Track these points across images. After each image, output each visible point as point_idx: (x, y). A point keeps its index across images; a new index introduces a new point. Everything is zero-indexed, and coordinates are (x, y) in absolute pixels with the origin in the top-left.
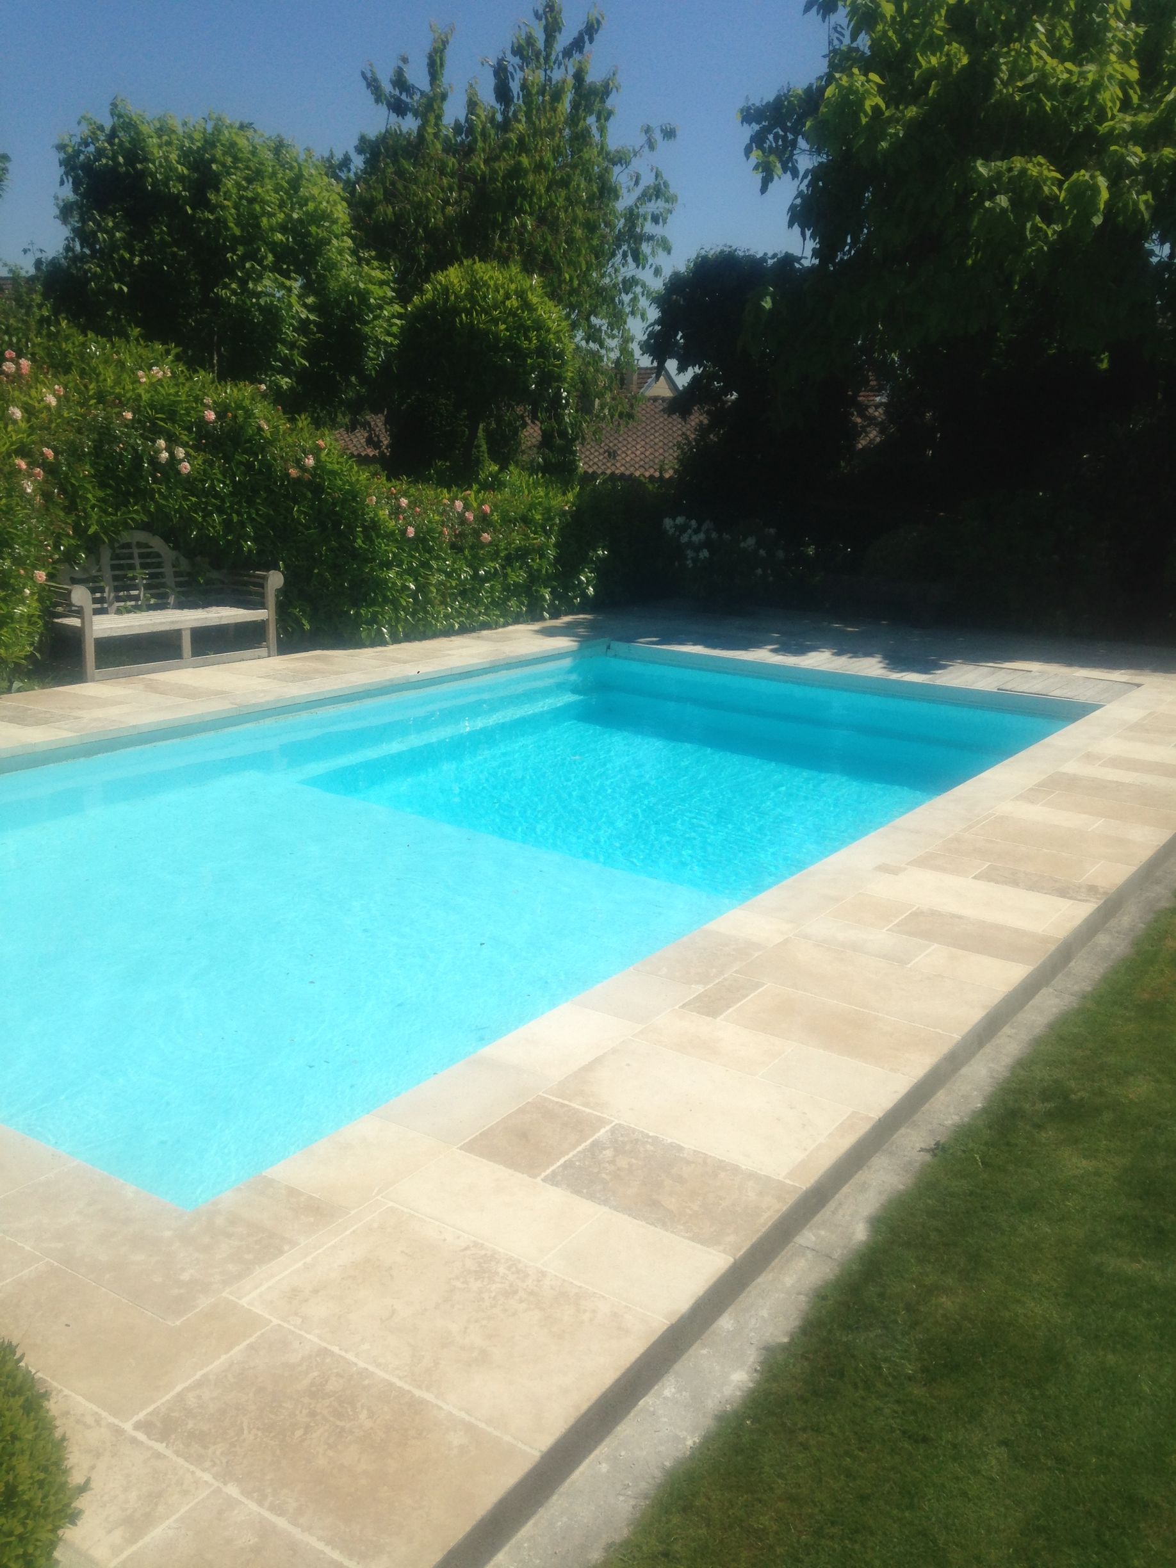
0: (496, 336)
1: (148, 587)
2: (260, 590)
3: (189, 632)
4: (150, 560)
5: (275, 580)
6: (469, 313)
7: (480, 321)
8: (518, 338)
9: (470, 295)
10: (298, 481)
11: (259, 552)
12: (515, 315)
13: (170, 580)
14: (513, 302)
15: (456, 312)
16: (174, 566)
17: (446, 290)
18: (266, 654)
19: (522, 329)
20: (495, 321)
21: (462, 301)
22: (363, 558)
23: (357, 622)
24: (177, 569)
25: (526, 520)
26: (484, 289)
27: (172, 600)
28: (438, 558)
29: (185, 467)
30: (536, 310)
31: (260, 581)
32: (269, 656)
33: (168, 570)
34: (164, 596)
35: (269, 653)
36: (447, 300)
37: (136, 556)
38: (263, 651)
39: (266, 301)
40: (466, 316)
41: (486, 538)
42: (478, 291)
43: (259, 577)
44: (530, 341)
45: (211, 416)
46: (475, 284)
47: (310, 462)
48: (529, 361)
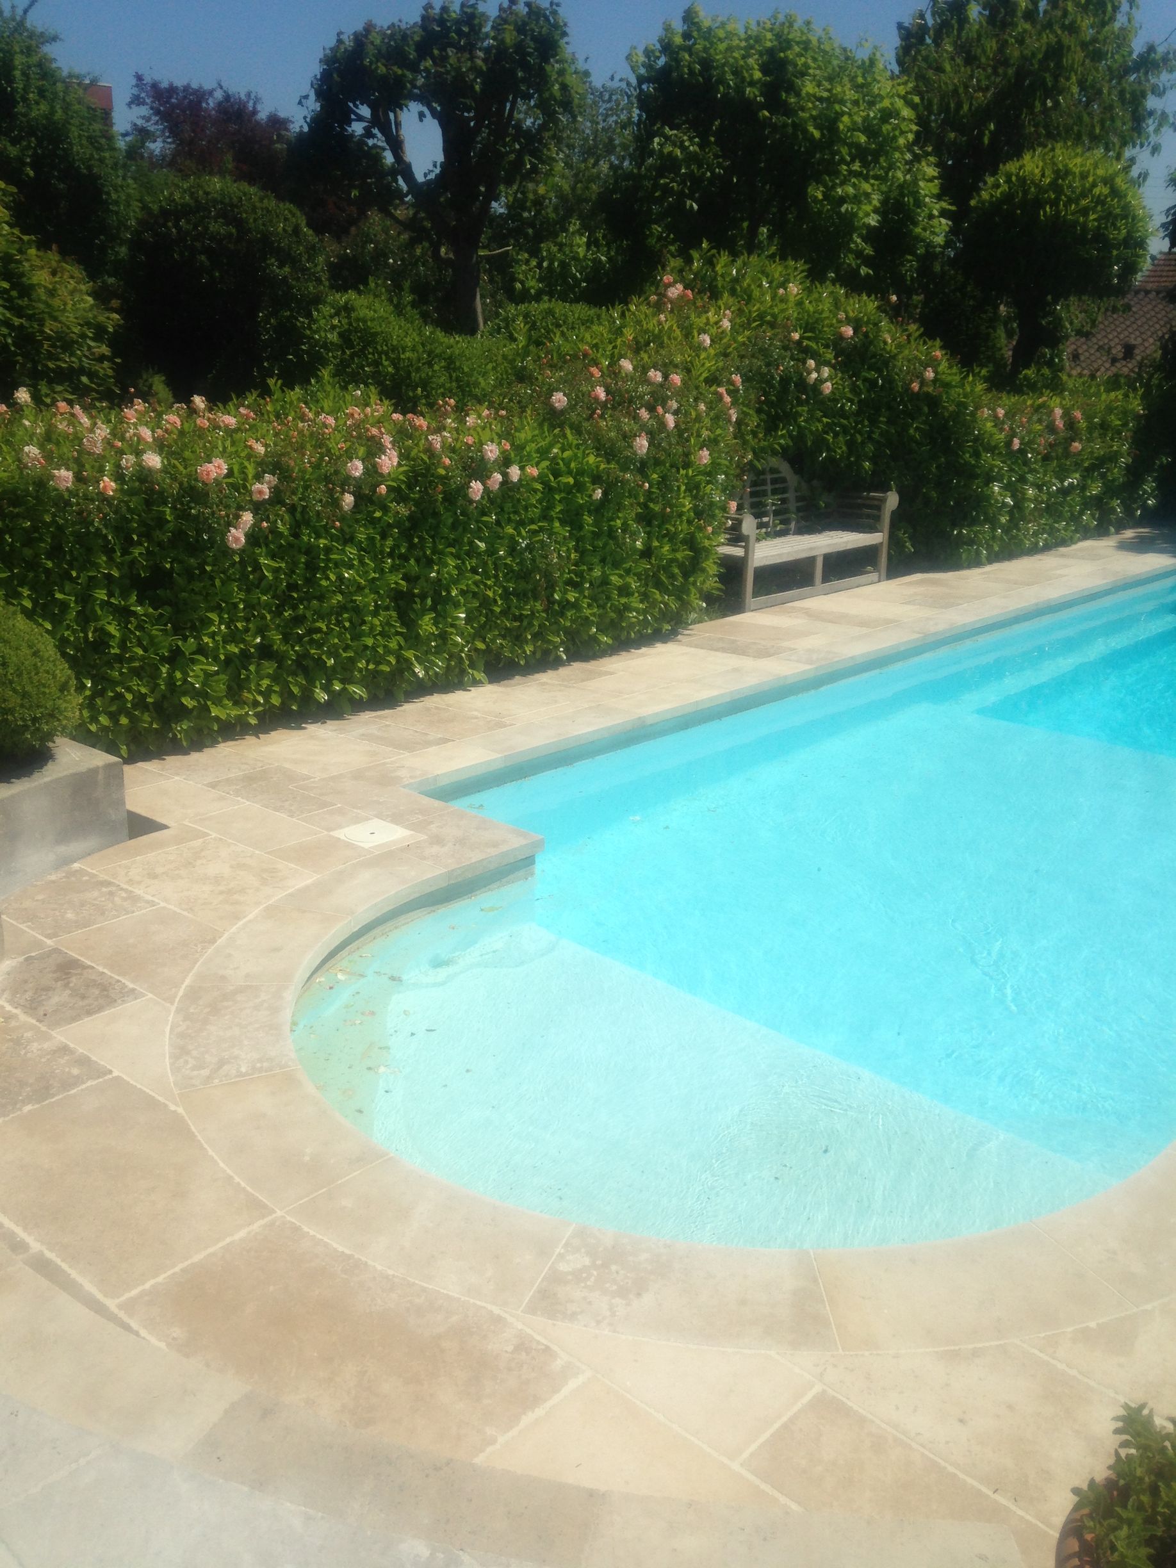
0: (1084, 226)
1: (776, 513)
2: (875, 512)
3: (822, 558)
4: (779, 485)
5: (892, 500)
6: (1054, 203)
7: (1069, 213)
8: (1106, 228)
9: (1055, 186)
10: (916, 397)
11: (874, 472)
12: (1103, 203)
13: (792, 505)
14: (1101, 190)
15: (1038, 204)
16: (796, 491)
17: (1022, 180)
18: (877, 579)
19: (1109, 217)
20: (1085, 212)
21: (1046, 192)
22: (969, 473)
23: (960, 541)
24: (799, 494)
25: (1104, 426)
26: (1070, 178)
27: (793, 525)
28: (1031, 471)
29: (827, 388)
30: (1125, 196)
31: (876, 503)
32: (879, 581)
33: (790, 495)
34: (786, 522)
35: (879, 577)
36: (1026, 192)
37: (769, 481)
38: (874, 576)
39: (847, 209)
40: (1051, 208)
41: (1076, 448)
42: (1063, 180)
43: (874, 498)
44: (1119, 229)
45: (848, 331)
46: (1062, 174)
47: (930, 374)
48: (1115, 253)
